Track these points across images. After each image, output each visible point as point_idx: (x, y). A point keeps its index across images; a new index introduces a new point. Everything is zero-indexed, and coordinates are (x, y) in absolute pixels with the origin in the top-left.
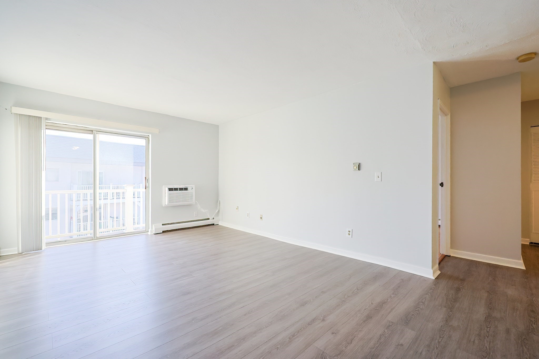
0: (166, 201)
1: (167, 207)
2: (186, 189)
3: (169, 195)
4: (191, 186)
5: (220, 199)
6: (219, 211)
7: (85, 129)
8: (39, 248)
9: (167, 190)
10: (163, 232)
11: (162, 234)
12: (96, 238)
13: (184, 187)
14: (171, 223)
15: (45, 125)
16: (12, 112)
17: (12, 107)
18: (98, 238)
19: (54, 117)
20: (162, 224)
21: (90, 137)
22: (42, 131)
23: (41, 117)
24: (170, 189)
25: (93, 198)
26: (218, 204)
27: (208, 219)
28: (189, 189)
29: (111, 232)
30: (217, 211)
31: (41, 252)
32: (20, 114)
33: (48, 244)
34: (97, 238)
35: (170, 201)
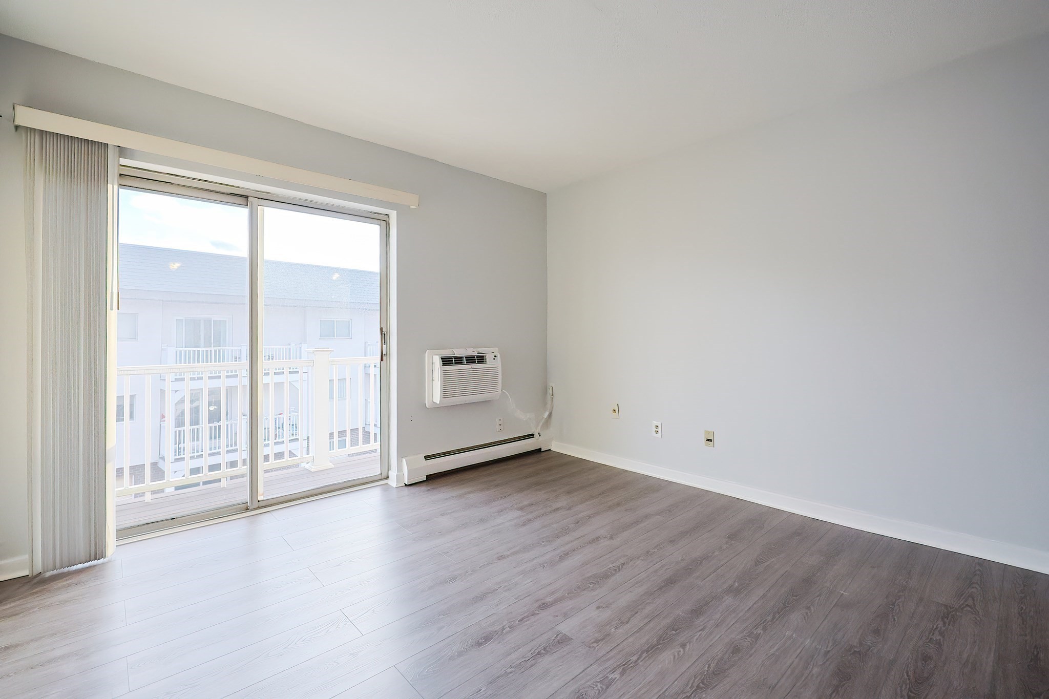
0: (435, 393)
1: (437, 409)
2: (481, 359)
3: (445, 375)
4: (492, 350)
5: (552, 384)
6: (550, 415)
8: (98, 554)
9: (437, 361)
10: (429, 478)
11: (425, 483)
12: (256, 505)
13: (475, 354)
14: (446, 453)
15: (117, 175)
16: (17, 123)
17: (18, 108)
20: (426, 457)
22: (110, 186)
23: (106, 145)
24: (446, 361)
26: (549, 397)
27: (532, 436)
28: (489, 358)
30: (546, 414)
31: (103, 564)
32: (41, 132)
34: (261, 504)
35: (446, 393)
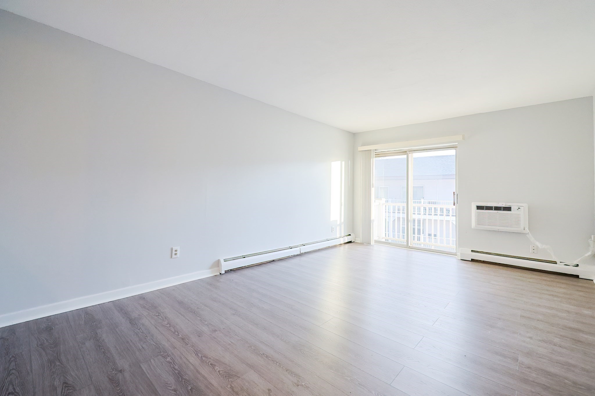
2: (509, 209)
3: (478, 214)
7: (401, 151)
8: (369, 243)
9: (474, 208)
10: (473, 260)
11: (470, 262)
12: (408, 247)
13: (503, 206)
14: (487, 253)
15: (374, 154)
16: (360, 151)
18: (410, 248)
19: (381, 148)
20: (472, 251)
21: (405, 156)
22: (372, 159)
23: (371, 150)
24: (479, 208)
25: (406, 212)
27: (555, 263)
28: (513, 209)
29: (422, 245)
30: (588, 254)
33: (376, 242)
35: (480, 223)
